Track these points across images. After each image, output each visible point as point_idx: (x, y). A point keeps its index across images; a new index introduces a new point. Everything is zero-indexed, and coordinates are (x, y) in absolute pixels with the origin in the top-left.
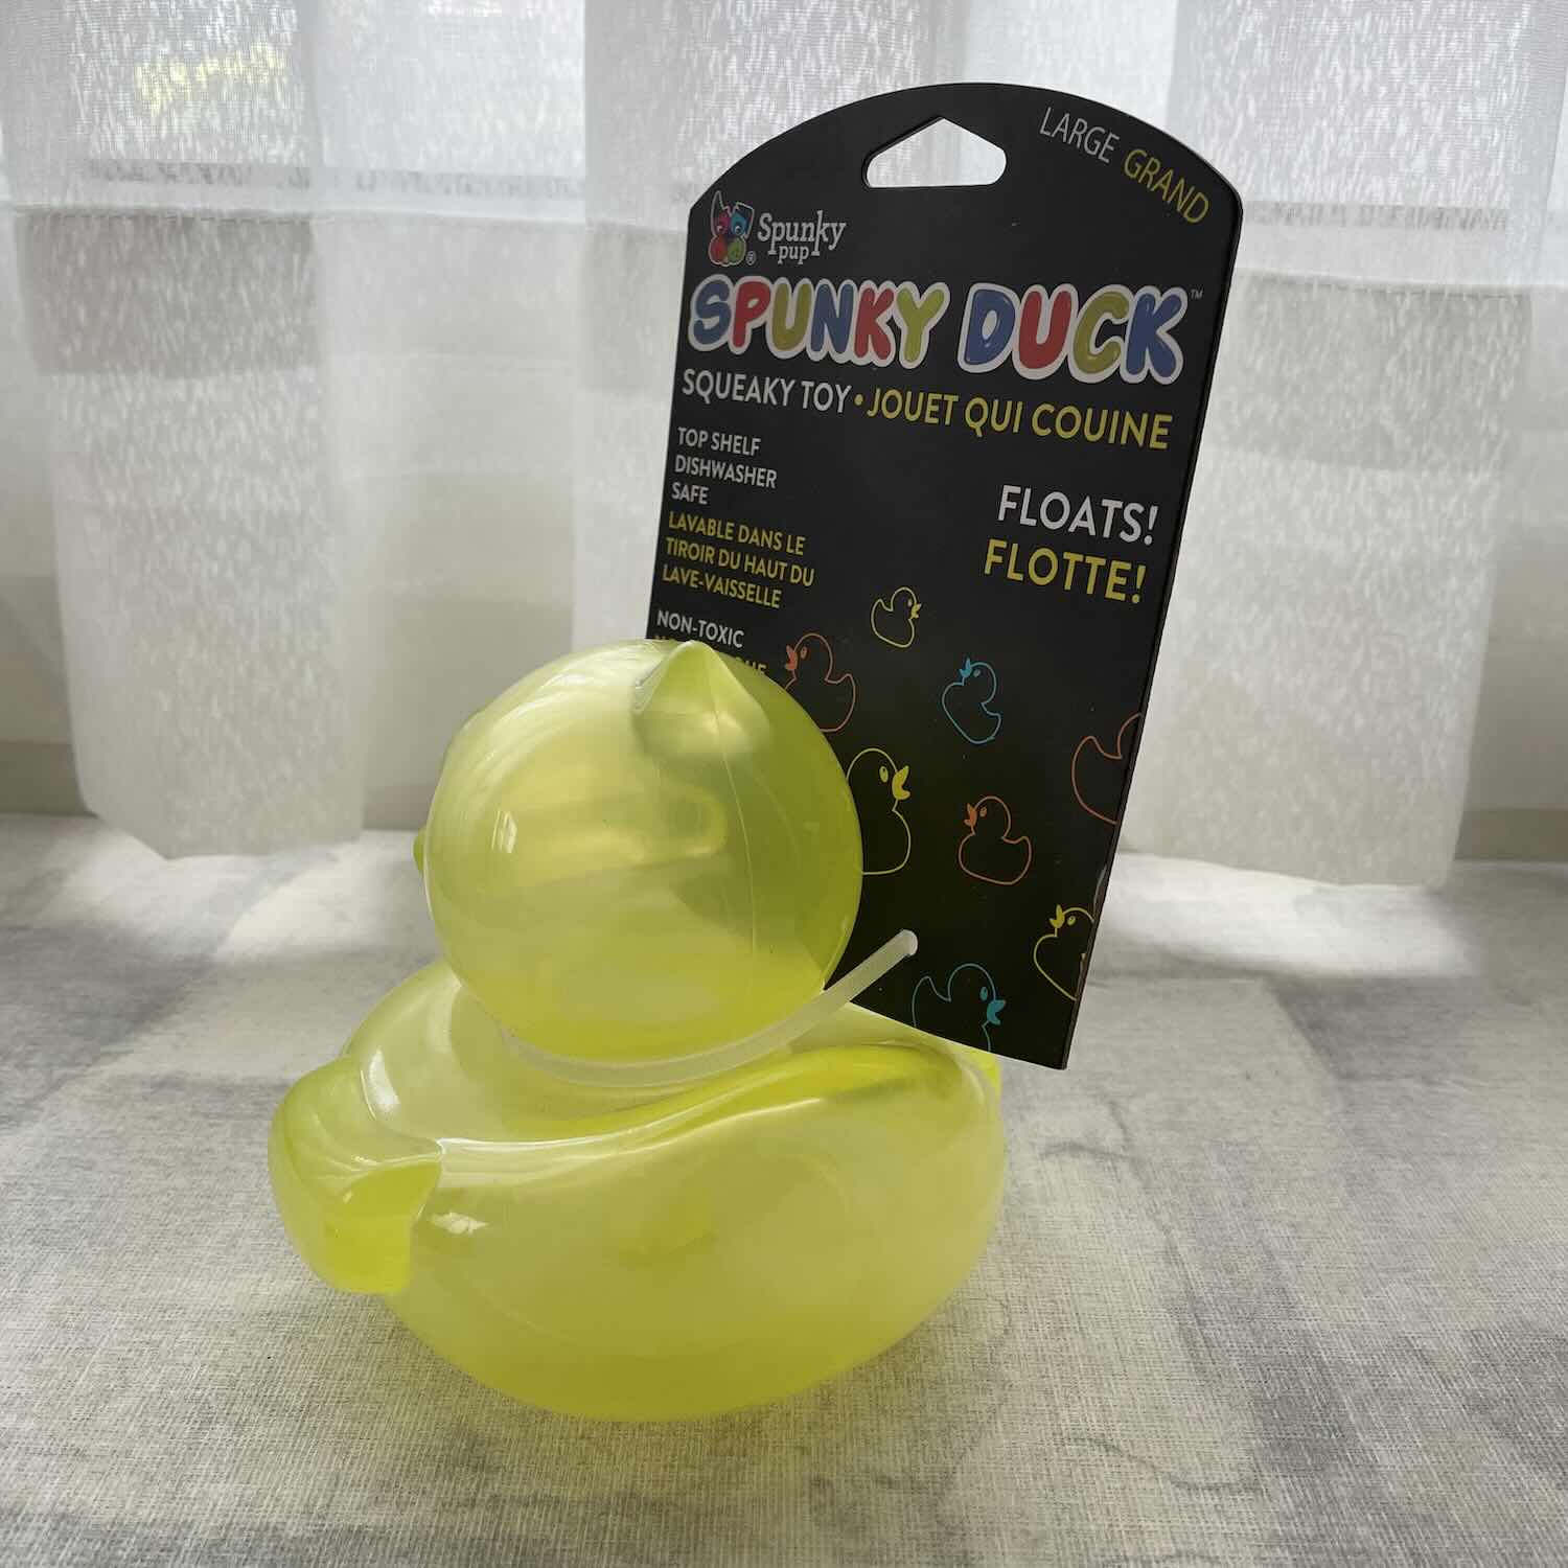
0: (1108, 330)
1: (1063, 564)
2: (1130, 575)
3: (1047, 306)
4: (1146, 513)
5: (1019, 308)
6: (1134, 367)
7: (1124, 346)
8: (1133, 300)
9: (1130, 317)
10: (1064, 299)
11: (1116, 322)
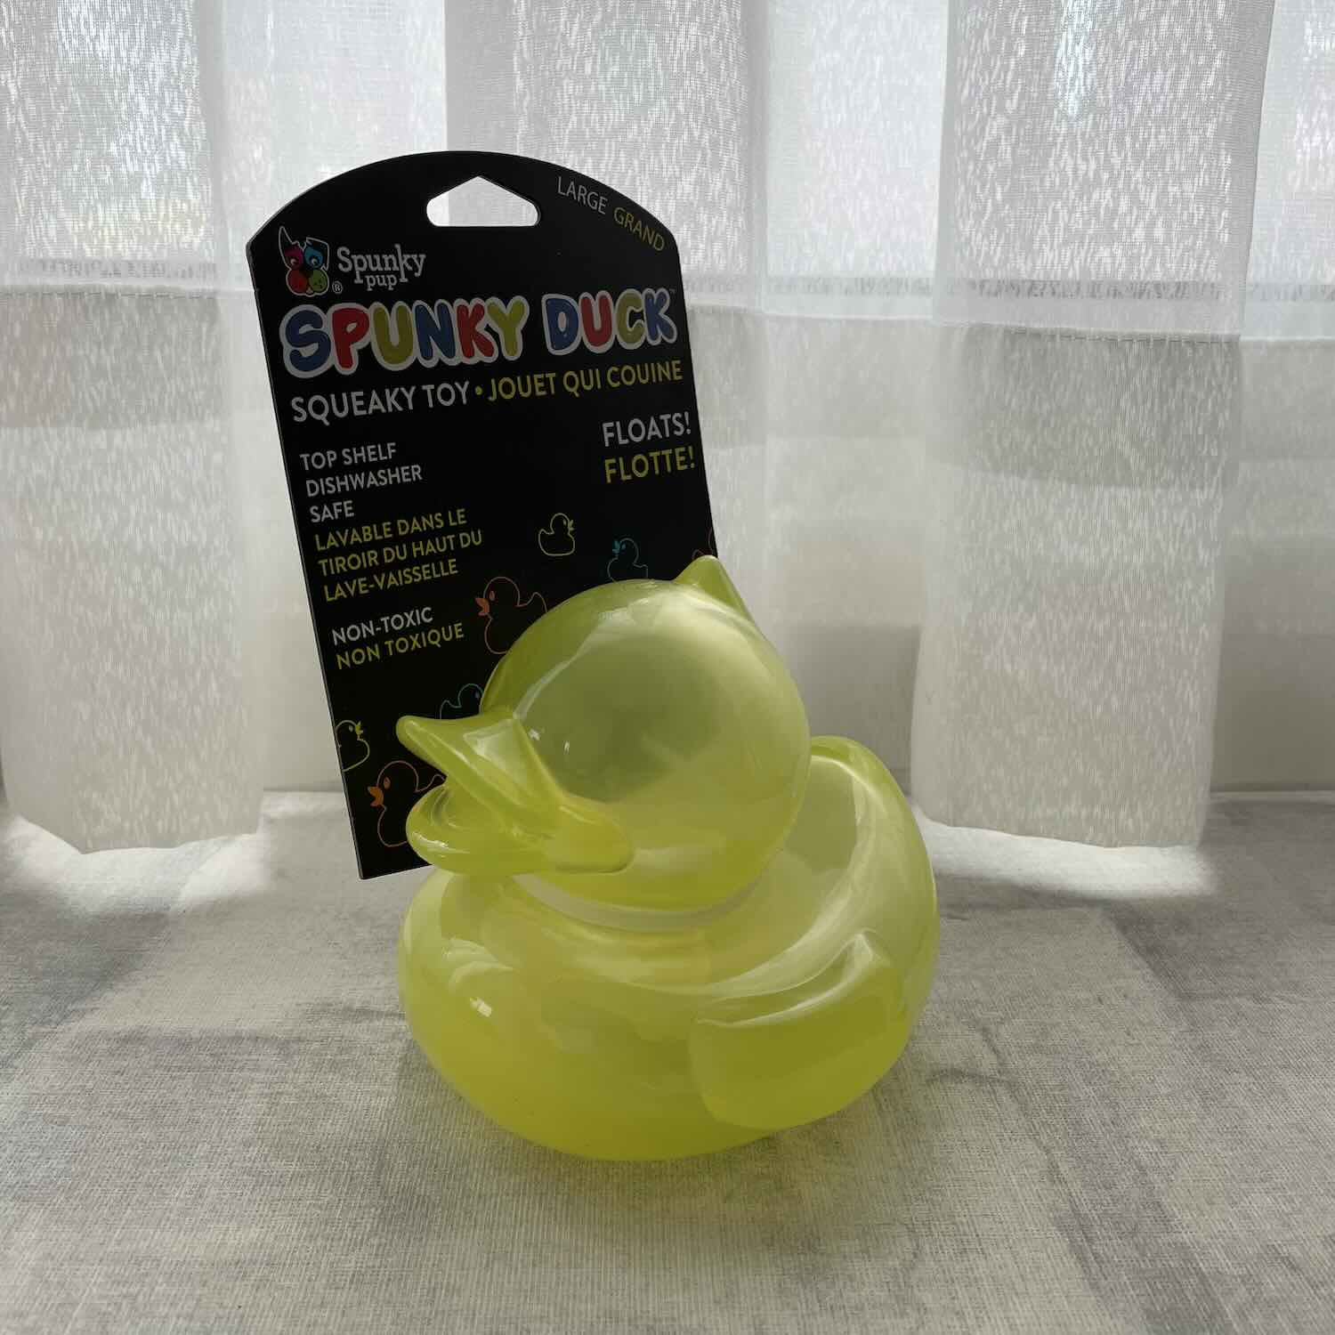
0: (634, 317)
1: (651, 460)
2: (685, 454)
3: (595, 305)
4: (683, 417)
5: (578, 308)
6: (654, 336)
7: (645, 324)
8: (642, 297)
9: (643, 307)
10: (603, 300)
11: (637, 311)
